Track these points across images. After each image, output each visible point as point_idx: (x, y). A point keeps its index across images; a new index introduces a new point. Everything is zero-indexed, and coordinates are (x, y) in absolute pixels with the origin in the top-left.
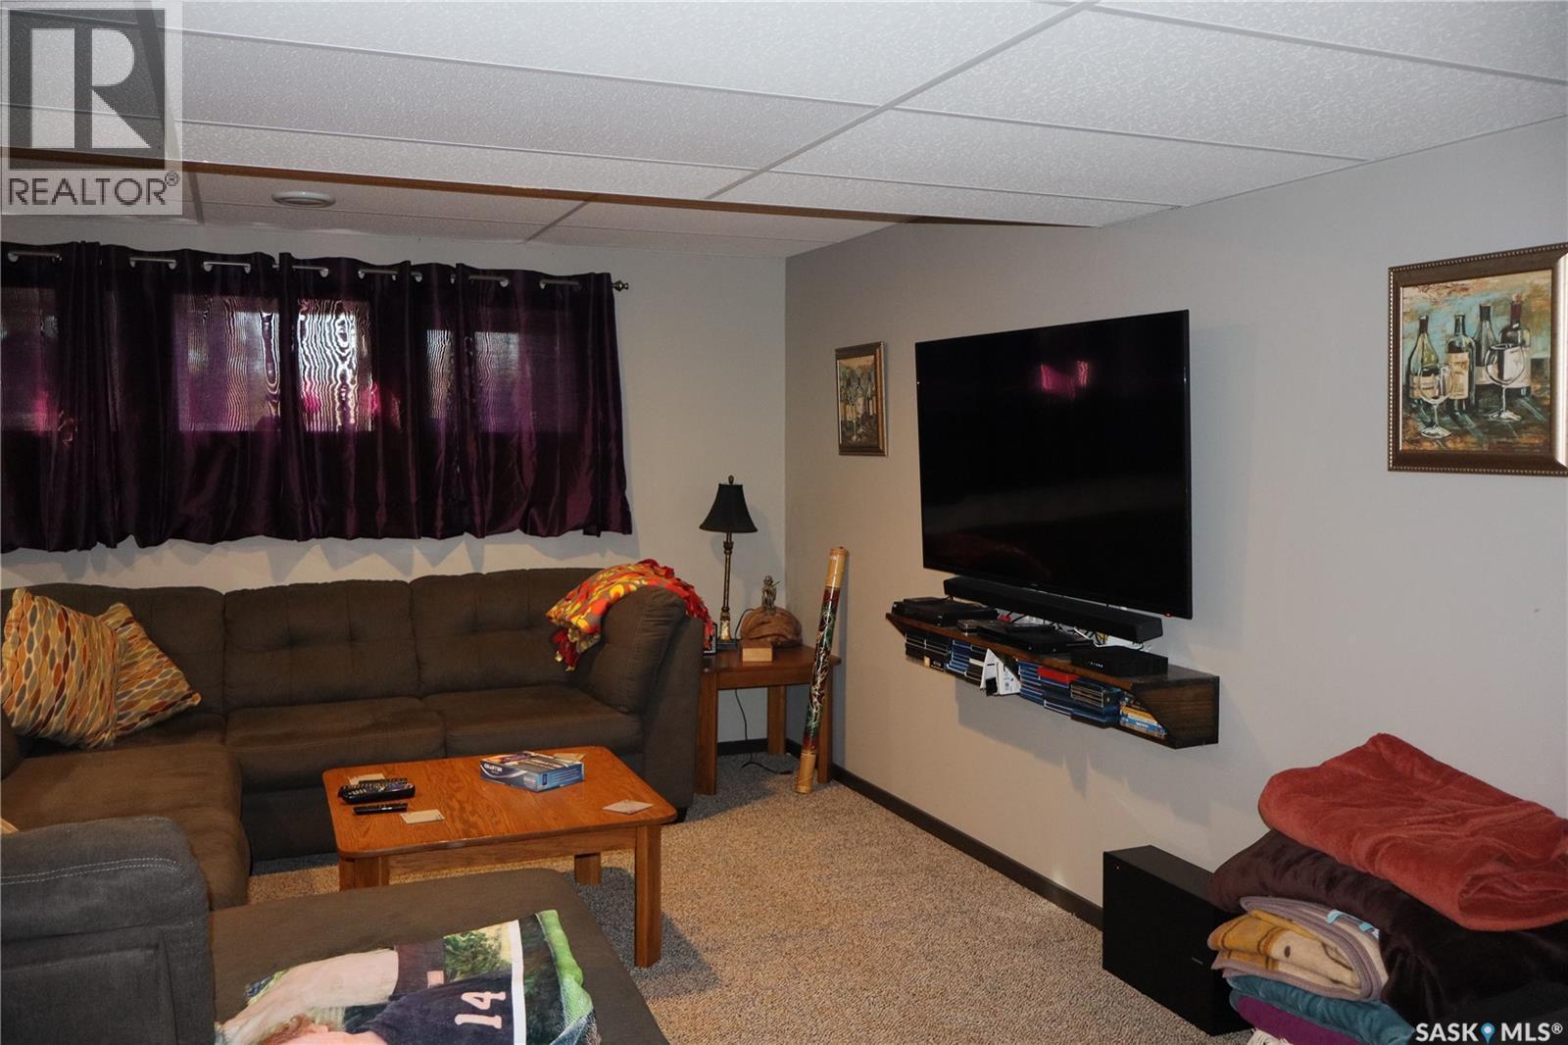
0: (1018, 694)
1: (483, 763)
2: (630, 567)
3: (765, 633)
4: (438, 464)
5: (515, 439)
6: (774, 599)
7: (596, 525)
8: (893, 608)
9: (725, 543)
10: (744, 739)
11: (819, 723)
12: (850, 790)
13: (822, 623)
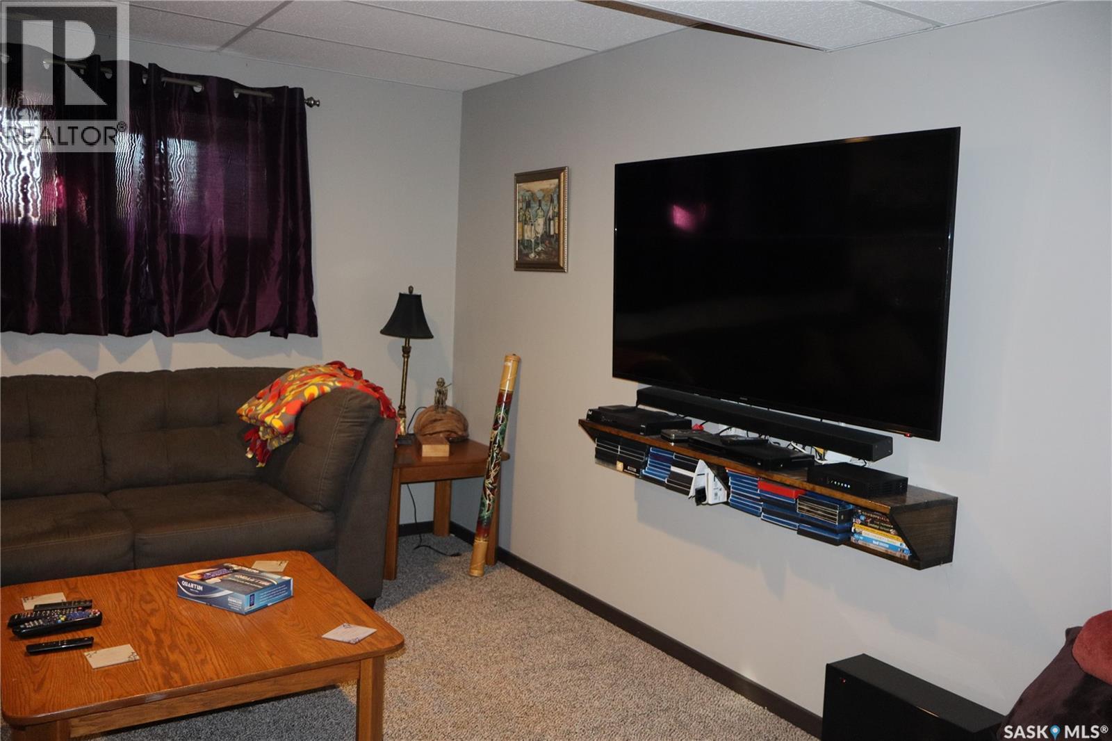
0: (724, 503)
1: (180, 580)
2: (320, 368)
3: (438, 429)
4: (127, 262)
5: (206, 242)
6: (446, 399)
7: (282, 328)
8: (588, 416)
9: (403, 347)
10: (414, 522)
11: (492, 513)
12: (516, 572)
13: (496, 422)
